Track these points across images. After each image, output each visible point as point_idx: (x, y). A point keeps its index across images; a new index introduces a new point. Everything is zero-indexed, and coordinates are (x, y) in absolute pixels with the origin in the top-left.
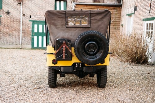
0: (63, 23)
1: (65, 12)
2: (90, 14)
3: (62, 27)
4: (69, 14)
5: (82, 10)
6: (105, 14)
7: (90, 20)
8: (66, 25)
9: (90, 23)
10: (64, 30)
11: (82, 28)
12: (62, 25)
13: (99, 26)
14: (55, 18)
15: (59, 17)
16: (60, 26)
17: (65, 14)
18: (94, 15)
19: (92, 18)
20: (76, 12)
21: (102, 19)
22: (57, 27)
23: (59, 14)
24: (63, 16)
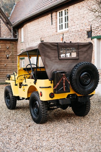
0: (56, 55)
1: (57, 44)
2: (78, 46)
3: (55, 59)
4: (61, 46)
5: (71, 42)
6: (89, 46)
7: (78, 52)
8: (59, 57)
9: (78, 54)
10: (57, 62)
11: (72, 60)
12: (56, 57)
13: (85, 57)
14: (49, 50)
15: (52, 49)
16: (54, 58)
17: (57, 46)
18: (81, 47)
19: (79, 50)
20: (67, 45)
21: (87, 50)
22: (52, 59)
23: (52, 47)
24: (56, 48)
